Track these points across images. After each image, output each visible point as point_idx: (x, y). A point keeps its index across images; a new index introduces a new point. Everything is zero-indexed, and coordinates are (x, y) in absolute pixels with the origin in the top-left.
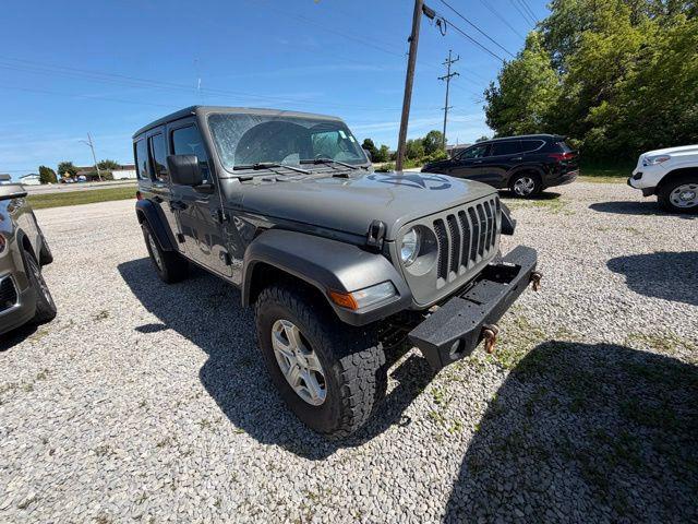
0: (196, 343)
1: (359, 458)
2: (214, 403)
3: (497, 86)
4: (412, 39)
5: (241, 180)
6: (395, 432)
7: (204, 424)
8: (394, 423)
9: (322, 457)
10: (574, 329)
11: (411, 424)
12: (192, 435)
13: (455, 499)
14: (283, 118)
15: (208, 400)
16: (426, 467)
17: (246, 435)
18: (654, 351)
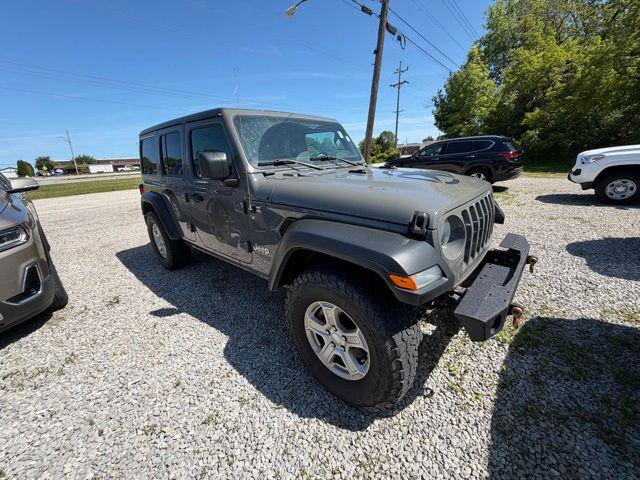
1: (397, 427)
2: (246, 382)
3: (444, 93)
4: (377, 52)
5: (265, 175)
6: (422, 402)
7: (242, 401)
8: (419, 395)
9: (362, 427)
10: (554, 305)
11: (435, 396)
12: (234, 412)
13: (495, 462)
16: (459, 434)
17: (285, 410)
18: (628, 324)
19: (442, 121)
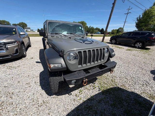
0: (43, 67)
1: (57, 98)
2: (39, 79)
3: (141, 16)
4: (114, 4)
5: (52, 36)
6: (67, 96)
7: (35, 82)
8: (68, 94)
9: (50, 96)
10: (127, 86)
11: (71, 95)
12: (32, 84)
13: (70, 114)
14: (66, 23)
15: (39, 78)
16: (68, 105)
17: (40, 87)
18: (148, 99)
19: (138, 26)
